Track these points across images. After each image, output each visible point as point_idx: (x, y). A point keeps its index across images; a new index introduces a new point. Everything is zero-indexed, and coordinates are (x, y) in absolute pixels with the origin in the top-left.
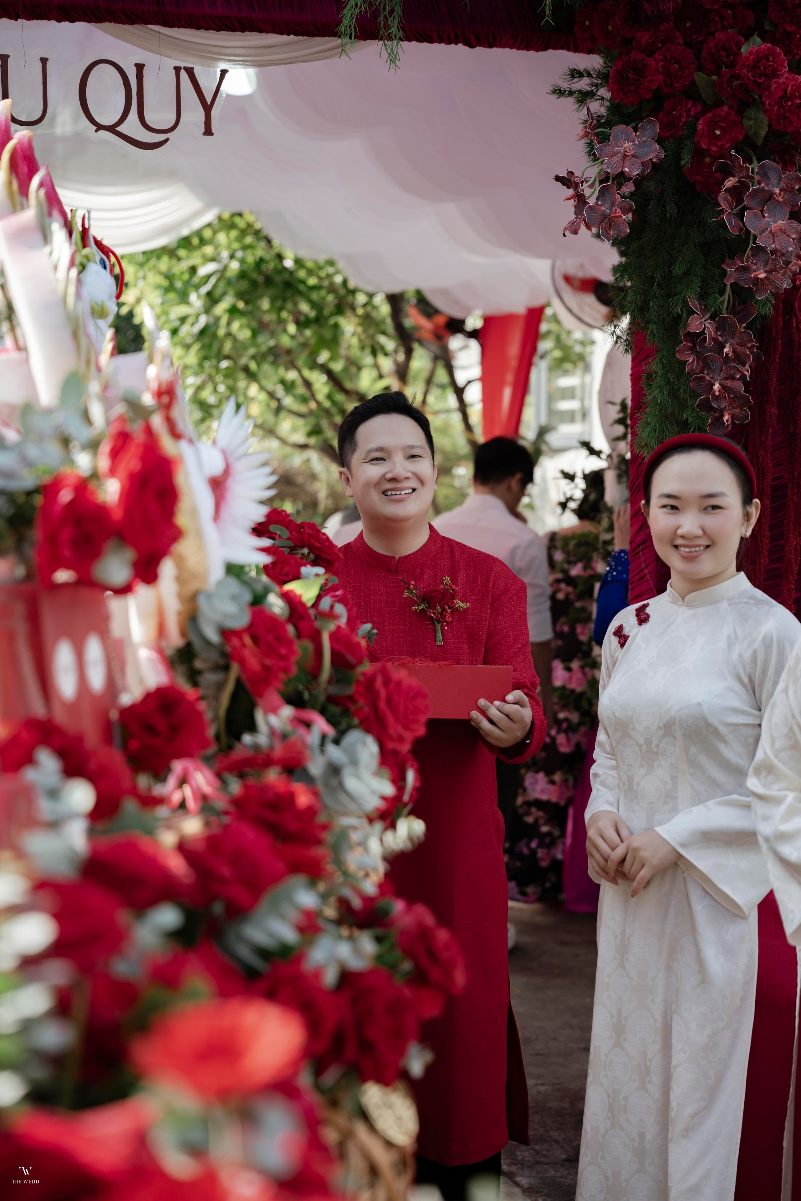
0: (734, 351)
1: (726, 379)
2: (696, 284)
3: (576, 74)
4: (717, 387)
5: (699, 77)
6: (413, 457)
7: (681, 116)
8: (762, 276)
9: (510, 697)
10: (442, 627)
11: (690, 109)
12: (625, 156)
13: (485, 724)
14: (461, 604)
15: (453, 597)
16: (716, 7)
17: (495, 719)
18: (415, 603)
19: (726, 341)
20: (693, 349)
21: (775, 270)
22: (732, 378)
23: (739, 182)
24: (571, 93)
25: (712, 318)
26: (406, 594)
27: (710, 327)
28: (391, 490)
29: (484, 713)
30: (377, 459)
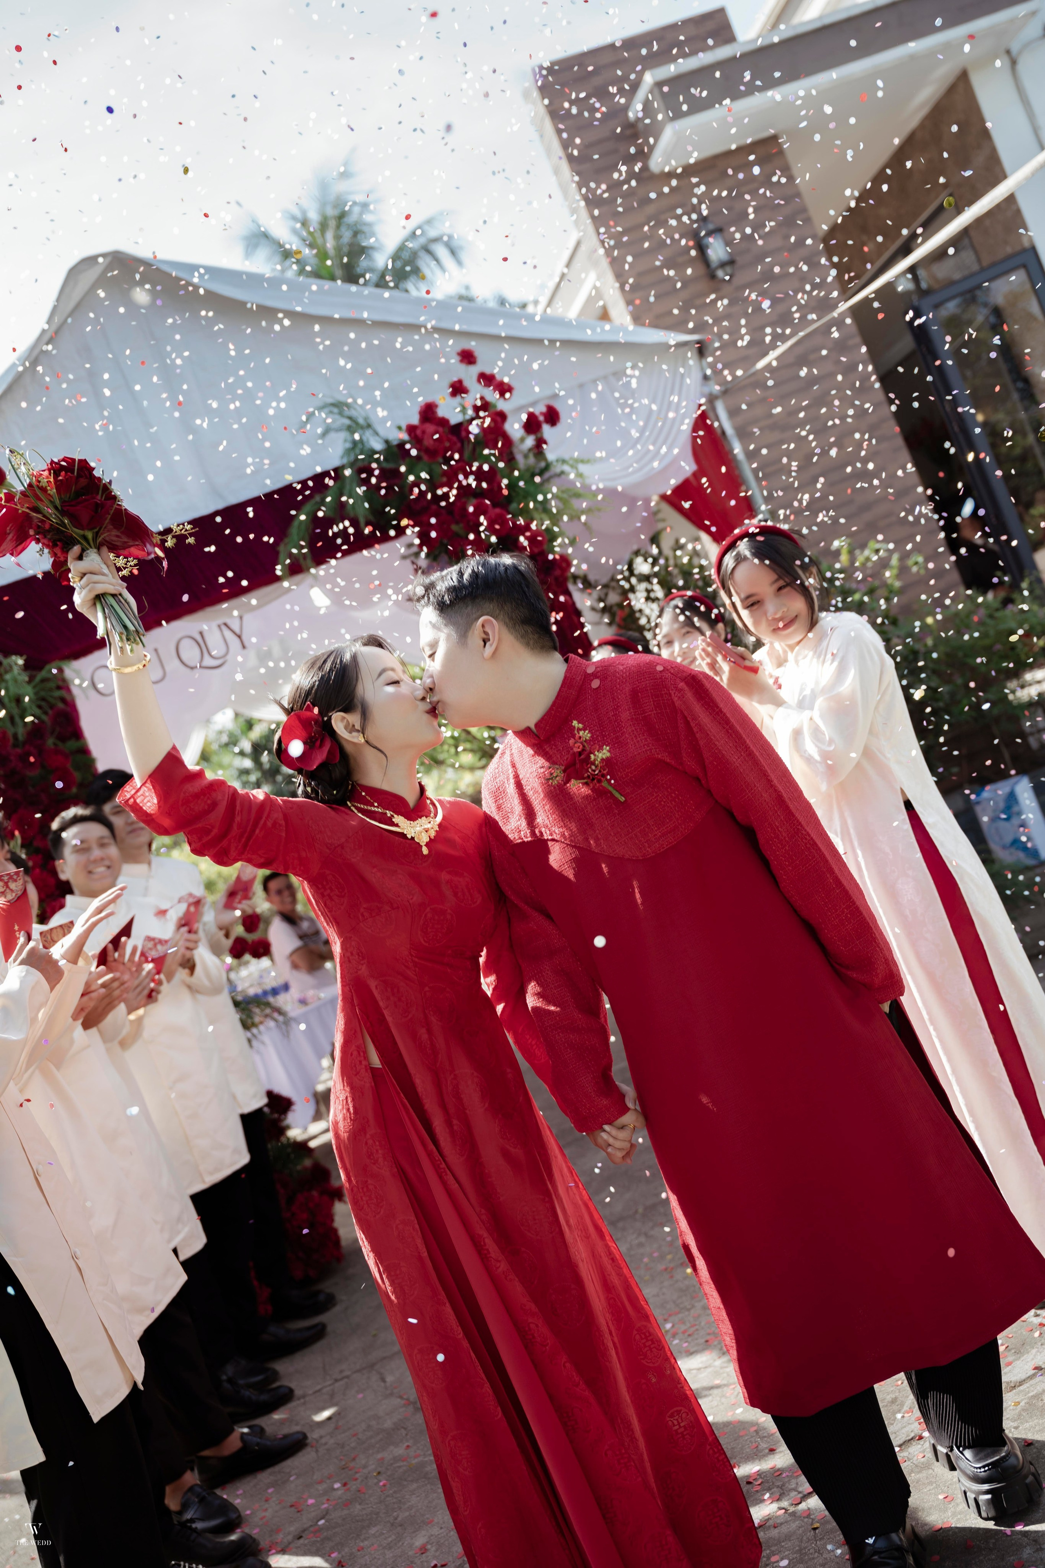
3: (411, 545)
24: (412, 555)
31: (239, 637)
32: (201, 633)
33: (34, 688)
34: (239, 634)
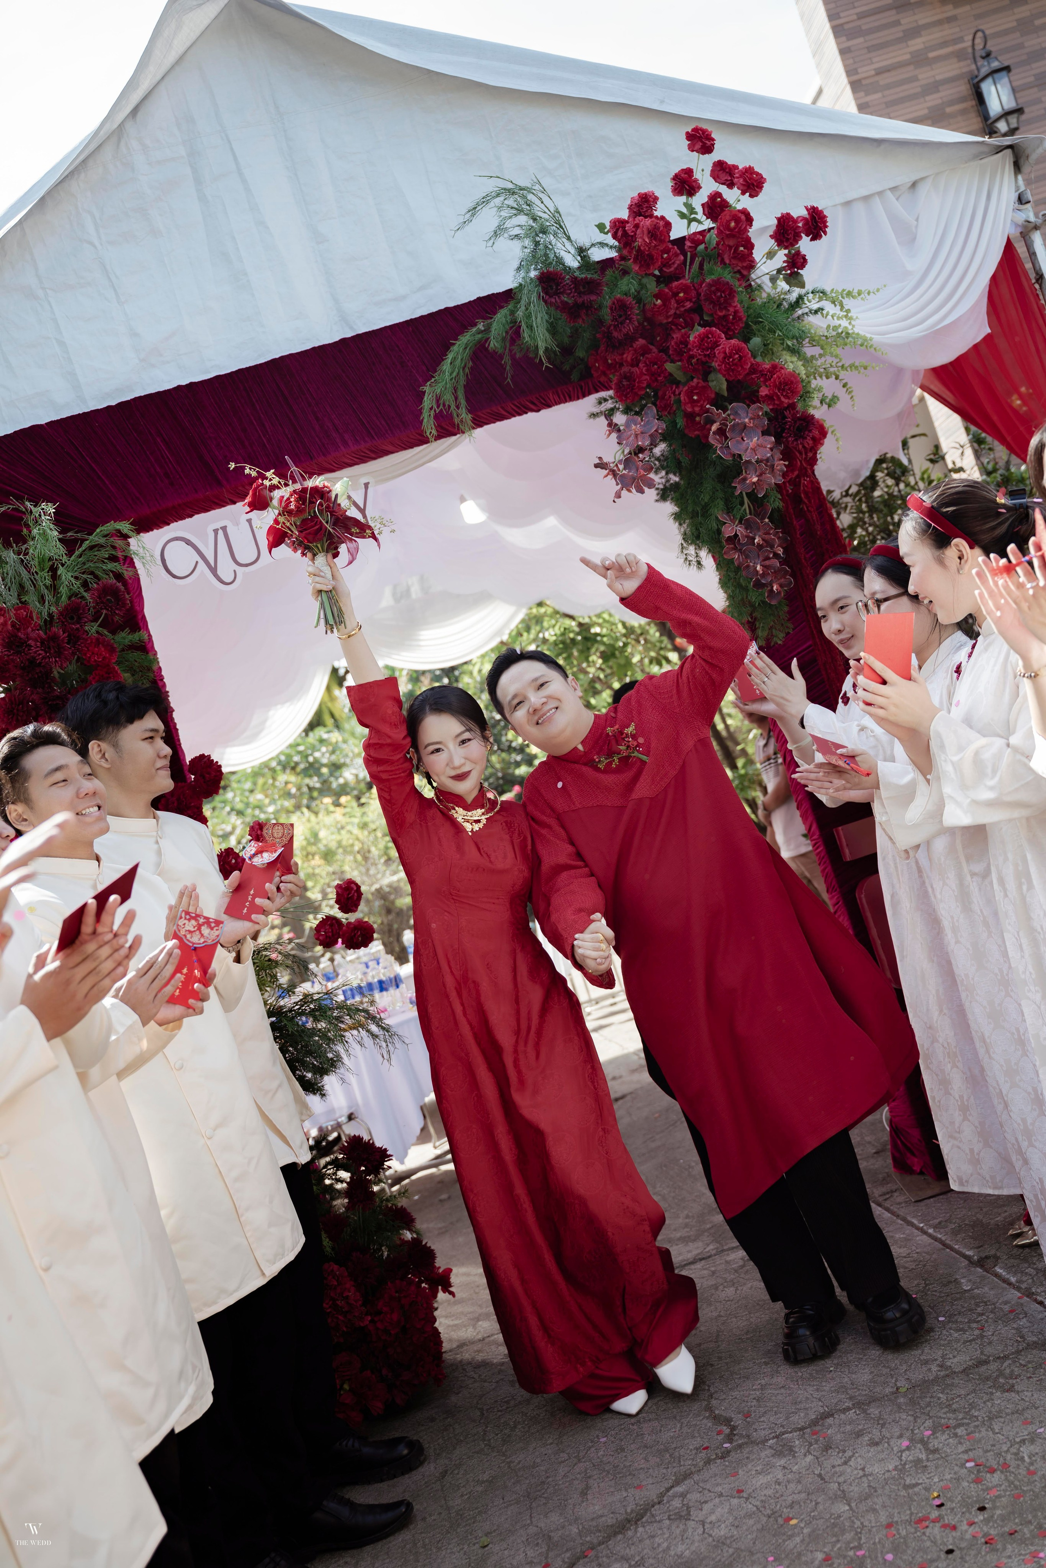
0: (763, 540)
1: (764, 560)
2: (721, 504)
3: (603, 402)
4: (759, 568)
5: (669, 367)
6: (542, 685)
7: (670, 397)
8: (755, 479)
12: (636, 436)
16: (670, 320)
19: (755, 535)
20: (735, 548)
22: (768, 558)
23: (720, 425)
25: (740, 522)
27: (740, 530)
33: (80, 556)
34: (362, 507)
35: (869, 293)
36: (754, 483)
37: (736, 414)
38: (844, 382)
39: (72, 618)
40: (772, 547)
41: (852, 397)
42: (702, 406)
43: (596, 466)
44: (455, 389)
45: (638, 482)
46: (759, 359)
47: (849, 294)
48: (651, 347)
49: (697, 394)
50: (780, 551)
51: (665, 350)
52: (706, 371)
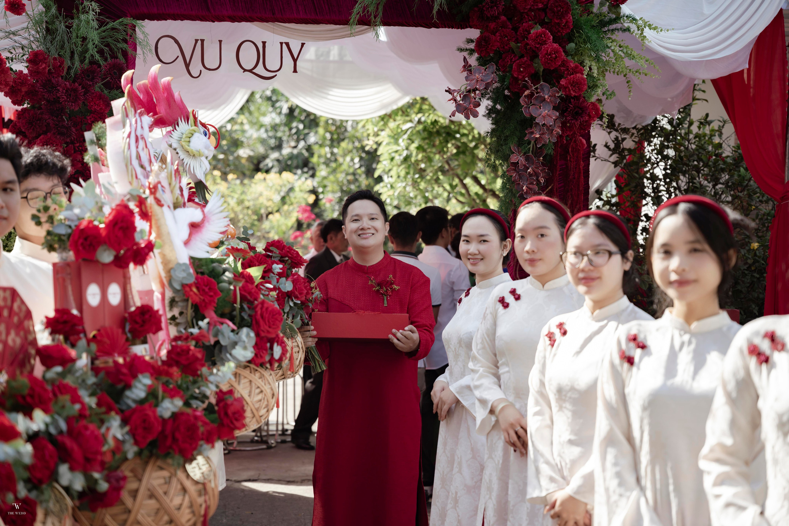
0: (534, 171)
1: (529, 184)
2: (516, 140)
3: (470, 41)
4: (524, 188)
5: (512, 44)
6: (373, 219)
7: (508, 62)
8: (538, 136)
9: (406, 328)
10: (387, 297)
11: (512, 59)
12: (477, 81)
13: (395, 341)
14: (396, 287)
15: (392, 284)
16: (526, 11)
17: (399, 338)
18: (374, 287)
19: (530, 166)
20: (515, 170)
21: (543, 134)
22: (532, 183)
23: (531, 92)
24: (467, 50)
25: (523, 155)
26: (370, 283)
27: (522, 160)
28: (362, 234)
29: (394, 335)
30: (356, 220)
31: (295, 60)
32: (264, 43)
33: (104, 32)
34: (296, 58)
35: (661, 31)
36: (537, 138)
37: (542, 90)
38: (628, 79)
39: (88, 76)
40: (538, 177)
41: (630, 91)
42: (524, 77)
43: (446, 91)
44: (378, 5)
45: (467, 112)
46: (569, 58)
47: (650, 26)
48: (509, 23)
49: (523, 68)
50: (542, 181)
51: (515, 29)
52: (534, 55)
